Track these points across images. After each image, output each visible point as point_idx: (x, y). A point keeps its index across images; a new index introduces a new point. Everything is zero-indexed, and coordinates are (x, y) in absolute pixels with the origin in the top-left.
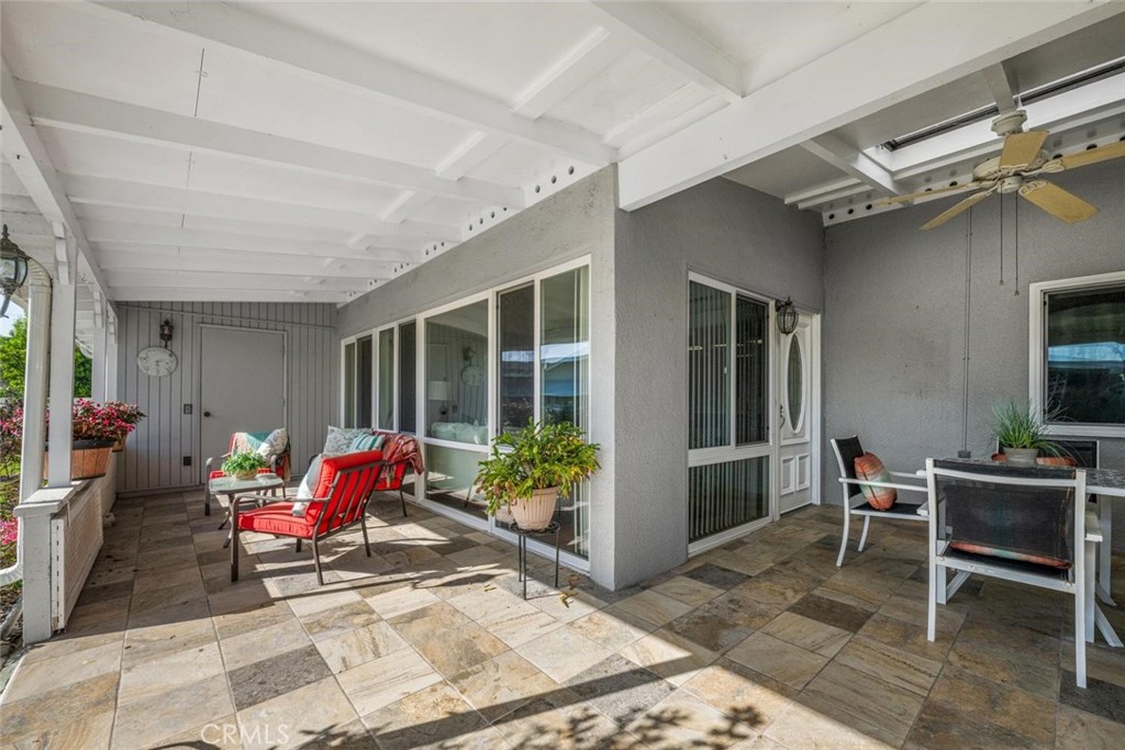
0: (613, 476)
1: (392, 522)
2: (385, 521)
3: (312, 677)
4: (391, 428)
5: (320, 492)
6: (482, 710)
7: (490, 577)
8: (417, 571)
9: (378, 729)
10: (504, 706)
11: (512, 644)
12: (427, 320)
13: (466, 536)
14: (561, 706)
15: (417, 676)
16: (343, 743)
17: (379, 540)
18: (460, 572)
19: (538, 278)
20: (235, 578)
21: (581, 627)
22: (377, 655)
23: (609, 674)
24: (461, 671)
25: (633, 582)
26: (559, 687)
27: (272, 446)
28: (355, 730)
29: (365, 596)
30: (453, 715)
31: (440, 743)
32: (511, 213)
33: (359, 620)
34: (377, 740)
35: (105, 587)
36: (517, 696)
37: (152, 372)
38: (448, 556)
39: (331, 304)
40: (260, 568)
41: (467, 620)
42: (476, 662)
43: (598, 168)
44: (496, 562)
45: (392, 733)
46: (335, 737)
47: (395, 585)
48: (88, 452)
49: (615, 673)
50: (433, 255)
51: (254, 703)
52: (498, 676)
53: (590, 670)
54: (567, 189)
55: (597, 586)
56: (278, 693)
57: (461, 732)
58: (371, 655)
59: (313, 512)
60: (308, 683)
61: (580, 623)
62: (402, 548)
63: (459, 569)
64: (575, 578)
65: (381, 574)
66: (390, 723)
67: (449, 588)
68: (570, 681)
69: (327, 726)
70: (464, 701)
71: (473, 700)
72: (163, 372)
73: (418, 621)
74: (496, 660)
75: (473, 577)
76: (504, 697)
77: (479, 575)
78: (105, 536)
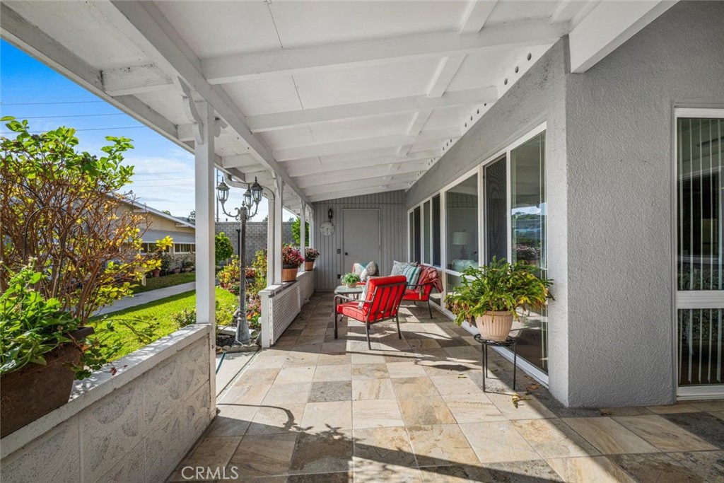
0: (566, 308)
1: (422, 321)
2: (419, 319)
3: (342, 398)
4: (429, 263)
5: (368, 297)
6: (418, 456)
7: (466, 369)
8: (423, 353)
9: (357, 440)
10: (433, 460)
11: (459, 419)
12: (447, 192)
13: (464, 337)
14: (474, 480)
15: (391, 418)
16: (339, 440)
17: (410, 331)
18: (448, 361)
19: (508, 150)
20: (336, 337)
21: (521, 427)
22: (377, 397)
23: (528, 474)
24: (417, 425)
25: (592, 406)
26: (480, 465)
27: (368, 271)
28: (348, 435)
29: (387, 362)
30: (400, 450)
31: (385, 464)
32: (489, 106)
33: (378, 374)
34: (354, 446)
35: (294, 330)
36: (445, 457)
37: (325, 234)
38: (445, 349)
39: (402, 190)
40: (350, 334)
41: (436, 393)
42: (430, 423)
43: (551, 45)
44: (476, 359)
45: (363, 445)
46: (337, 434)
47: (405, 359)
48: (289, 270)
49: (534, 475)
50: (447, 149)
51: (314, 401)
52: (439, 438)
53: (513, 463)
54: (527, 73)
55: (553, 398)
56: (326, 400)
57: (399, 464)
58: (374, 396)
59: (365, 308)
60: (340, 400)
61: (521, 423)
62: (420, 337)
63: (448, 359)
64: (534, 387)
65: (402, 351)
66: (364, 439)
67: (436, 369)
68: (490, 464)
69: (337, 427)
70: (410, 445)
71: (415, 447)
72: (330, 234)
73: (408, 384)
74: (443, 426)
75: (455, 366)
76: (435, 454)
77: (460, 366)
78: (302, 308)
